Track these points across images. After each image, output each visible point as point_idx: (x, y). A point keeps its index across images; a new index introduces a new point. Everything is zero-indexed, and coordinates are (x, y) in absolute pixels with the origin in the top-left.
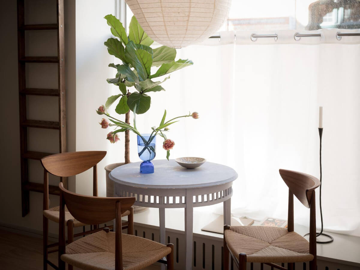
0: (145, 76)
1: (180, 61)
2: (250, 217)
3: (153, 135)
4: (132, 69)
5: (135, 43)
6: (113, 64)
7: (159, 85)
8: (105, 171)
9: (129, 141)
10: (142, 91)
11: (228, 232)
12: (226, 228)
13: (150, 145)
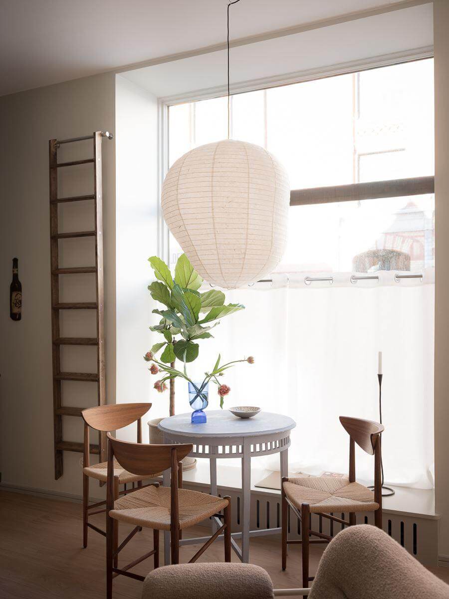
0: (193, 321)
1: (230, 305)
2: (305, 472)
3: (206, 382)
4: (179, 315)
5: (181, 287)
6: (157, 310)
7: (207, 332)
8: (148, 426)
9: (174, 393)
10: (190, 338)
11: (286, 484)
12: (284, 480)
13: (203, 393)
